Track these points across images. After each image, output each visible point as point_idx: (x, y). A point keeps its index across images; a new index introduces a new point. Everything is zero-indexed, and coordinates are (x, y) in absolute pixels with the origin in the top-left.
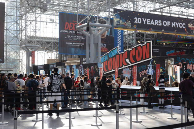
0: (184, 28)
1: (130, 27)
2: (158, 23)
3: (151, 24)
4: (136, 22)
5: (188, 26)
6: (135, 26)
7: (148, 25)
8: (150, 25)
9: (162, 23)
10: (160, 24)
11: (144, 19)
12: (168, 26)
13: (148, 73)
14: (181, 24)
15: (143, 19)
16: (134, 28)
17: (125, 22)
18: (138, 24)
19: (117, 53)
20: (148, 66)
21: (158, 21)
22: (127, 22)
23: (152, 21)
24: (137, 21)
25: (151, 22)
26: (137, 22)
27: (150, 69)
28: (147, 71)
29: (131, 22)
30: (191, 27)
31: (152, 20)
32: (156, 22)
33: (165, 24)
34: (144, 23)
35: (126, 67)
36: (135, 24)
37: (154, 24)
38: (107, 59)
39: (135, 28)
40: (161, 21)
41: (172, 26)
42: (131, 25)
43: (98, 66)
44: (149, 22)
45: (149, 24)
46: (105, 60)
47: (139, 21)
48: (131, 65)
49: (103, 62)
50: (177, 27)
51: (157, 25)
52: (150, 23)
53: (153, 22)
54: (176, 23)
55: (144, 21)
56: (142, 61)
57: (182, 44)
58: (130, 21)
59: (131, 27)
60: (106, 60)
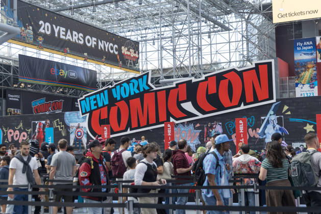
0: (116, 53)
1: (31, 41)
2: (78, 39)
3: (67, 39)
4: (41, 30)
5: (121, 50)
6: (41, 39)
7: (62, 40)
8: (65, 41)
9: (84, 39)
10: (81, 41)
11: (56, 27)
12: (93, 46)
13: (265, 134)
14: (111, 44)
15: (54, 26)
16: (38, 43)
17: (23, 28)
18: (44, 35)
19: (147, 88)
20: (263, 118)
21: (78, 34)
22: (26, 27)
23: (69, 33)
24: (44, 29)
25: (68, 35)
26: (43, 31)
27: (270, 126)
28: (260, 131)
29: (33, 30)
30: (126, 53)
31: (69, 31)
32: (75, 35)
33: (89, 41)
34: (56, 35)
35: (183, 123)
36: (41, 34)
37: (71, 40)
38: (106, 103)
39: (40, 43)
40: (82, 35)
41: (99, 48)
42: (33, 35)
43: (67, 121)
44: (64, 33)
45: (64, 37)
46: (96, 104)
47: (48, 30)
48: (201, 116)
49: (91, 112)
50: (107, 50)
51: (77, 41)
52: (66, 35)
53: (70, 35)
54: (105, 42)
55: (56, 31)
56: (242, 107)
57: (58, 87)
58: (31, 28)
59: (34, 40)
60: (100, 105)
